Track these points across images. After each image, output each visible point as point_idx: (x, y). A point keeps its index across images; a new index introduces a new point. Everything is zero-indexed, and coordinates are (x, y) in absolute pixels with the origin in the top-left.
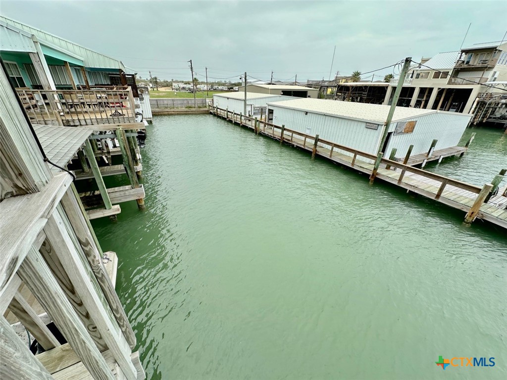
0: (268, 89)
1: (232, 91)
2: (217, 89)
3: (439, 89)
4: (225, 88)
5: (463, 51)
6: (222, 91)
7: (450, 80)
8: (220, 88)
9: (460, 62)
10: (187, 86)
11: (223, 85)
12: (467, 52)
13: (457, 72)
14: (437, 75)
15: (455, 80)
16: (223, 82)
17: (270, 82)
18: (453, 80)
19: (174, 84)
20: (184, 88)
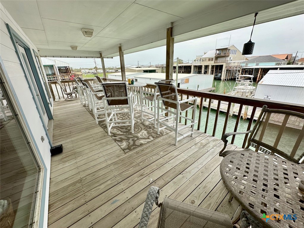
0: (136, 70)
1: (117, 72)
2: (109, 71)
3: (211, 65)
4: (113, 71)
5: (217, 50)
6: (112, 72)
7: (215, 61)
8: (110, 71)
9: (217, 54)
10: (91, 71)
11: (112, 69)
12: (218, 50)
13: (217, 58)
14: (209, 60)
15: (217, 61)
16: (112, 67)
17: (137, 66)
18: (216, 61)
19: (82, 70)
20: (89, 72)
